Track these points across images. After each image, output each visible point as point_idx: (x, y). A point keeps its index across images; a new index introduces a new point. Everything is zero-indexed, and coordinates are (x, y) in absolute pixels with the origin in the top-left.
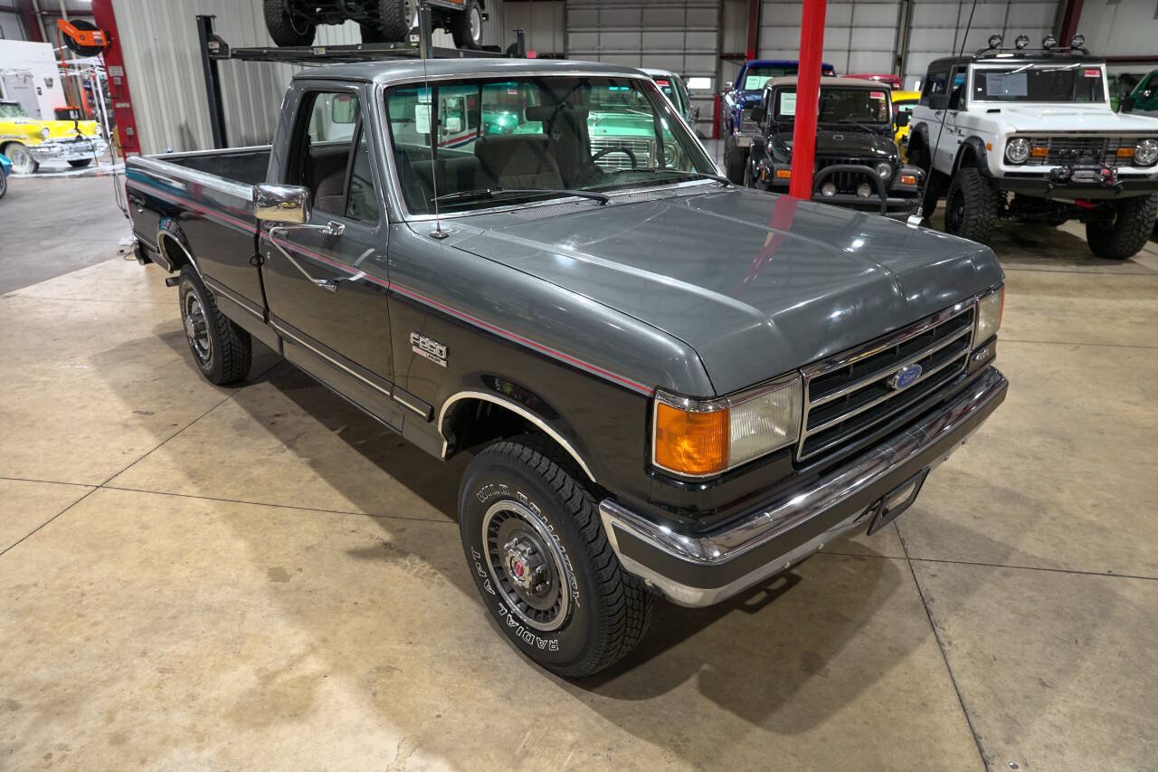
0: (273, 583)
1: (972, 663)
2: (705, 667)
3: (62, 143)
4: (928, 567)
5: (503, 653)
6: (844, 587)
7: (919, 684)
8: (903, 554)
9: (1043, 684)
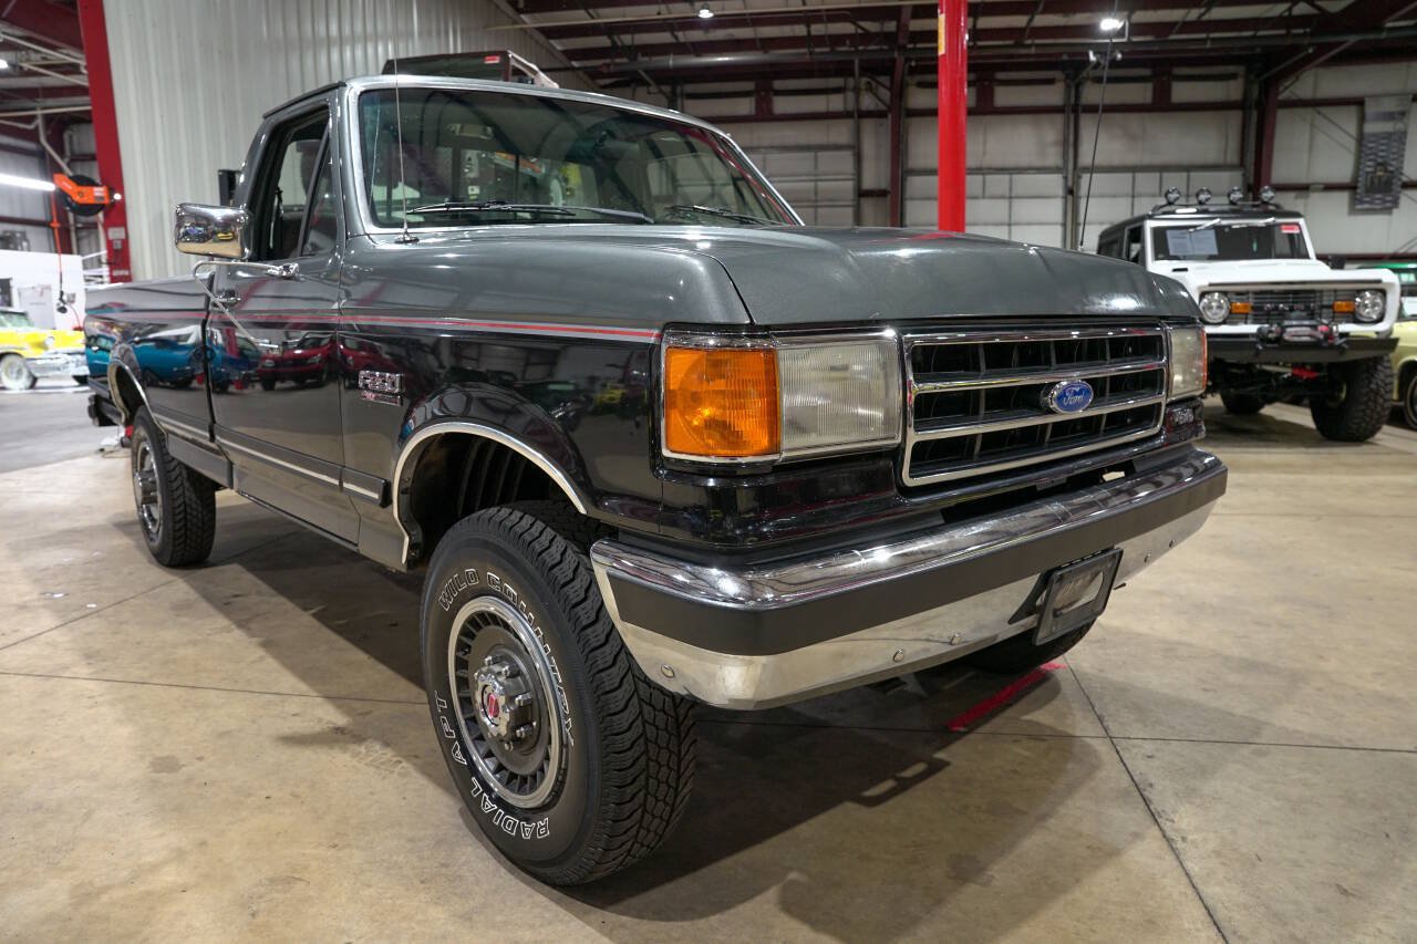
0: (153, 775)
1: (1224, 864)
2: (793, 876)
3: (69, 354)
4: (1141, 747)
5: (477, 860)
6: (1015, 772)
7: (1139, 894)
8: (1103, 733)
9: (1345, 892)
